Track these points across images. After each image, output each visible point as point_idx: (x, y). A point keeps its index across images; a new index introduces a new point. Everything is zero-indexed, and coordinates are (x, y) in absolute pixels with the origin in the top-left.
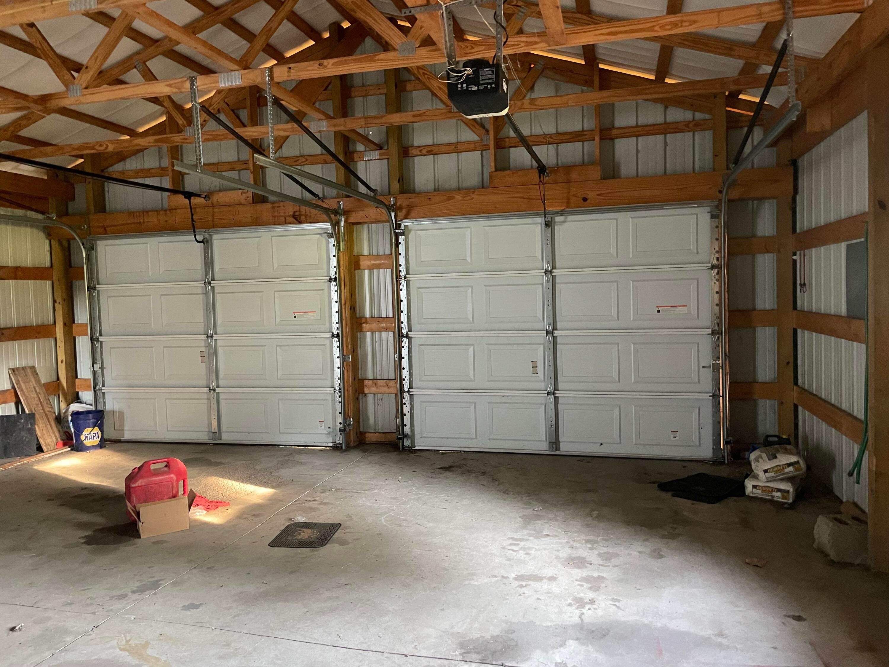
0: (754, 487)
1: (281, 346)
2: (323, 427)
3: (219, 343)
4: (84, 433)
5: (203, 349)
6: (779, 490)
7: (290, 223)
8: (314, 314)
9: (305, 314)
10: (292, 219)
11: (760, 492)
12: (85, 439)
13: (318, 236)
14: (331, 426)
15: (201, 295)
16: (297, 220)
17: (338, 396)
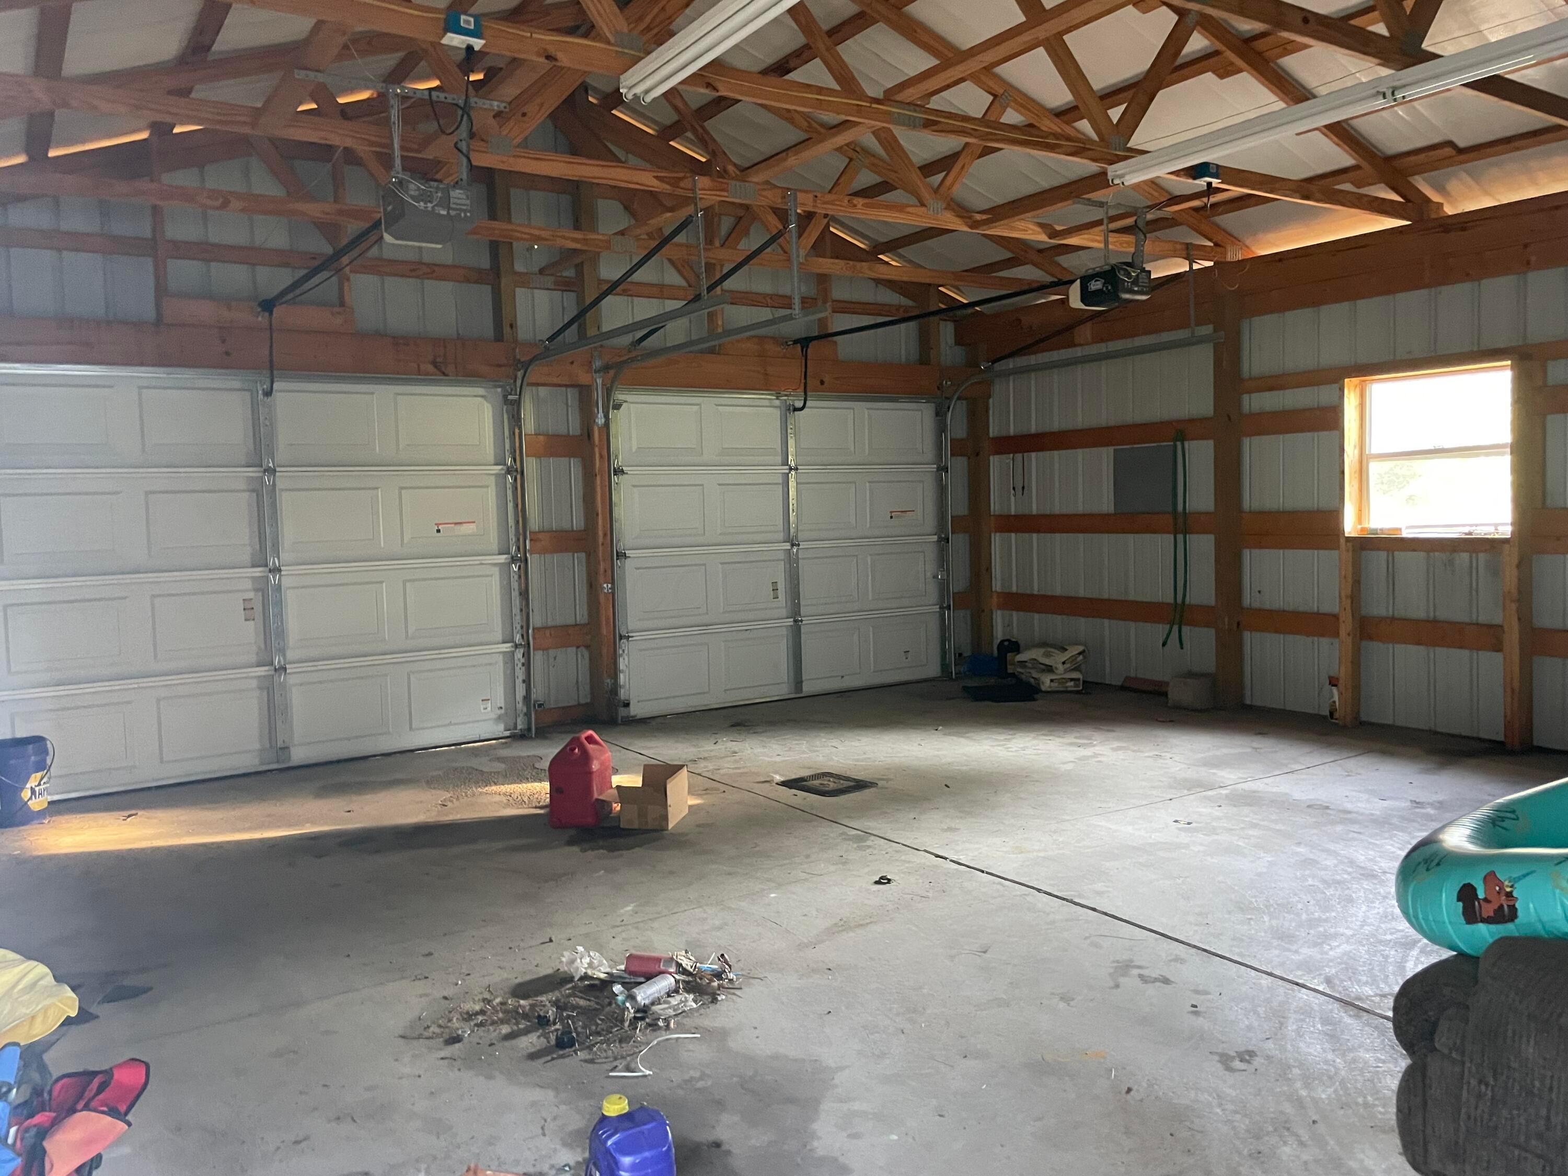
0: (1052, 681)
1: (414, 580)
2: (489, 709)
3: (286, 582)
4: (28, 786)
5: (251, 595)
6: (1072, 680)
7: (427, 374)
8: (472, 526)
9: (458, 527)
10: (430, 368)
11: (1056, 684)
12: (31, 798)
13: (480, 399)
14: (503, 705)
15: (246, 495)
16: (439, 370)
17: (520, 656)
